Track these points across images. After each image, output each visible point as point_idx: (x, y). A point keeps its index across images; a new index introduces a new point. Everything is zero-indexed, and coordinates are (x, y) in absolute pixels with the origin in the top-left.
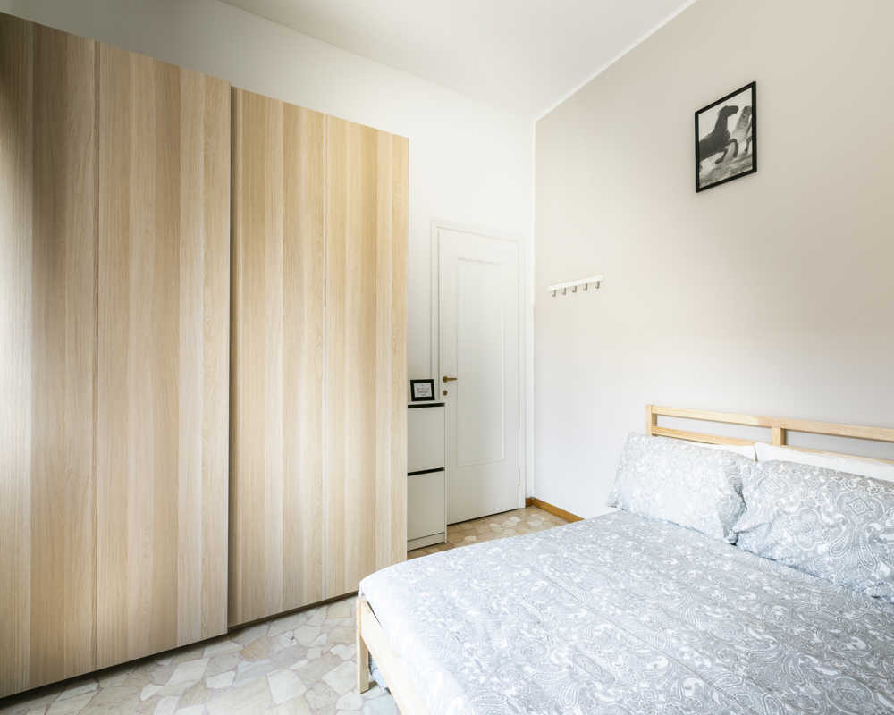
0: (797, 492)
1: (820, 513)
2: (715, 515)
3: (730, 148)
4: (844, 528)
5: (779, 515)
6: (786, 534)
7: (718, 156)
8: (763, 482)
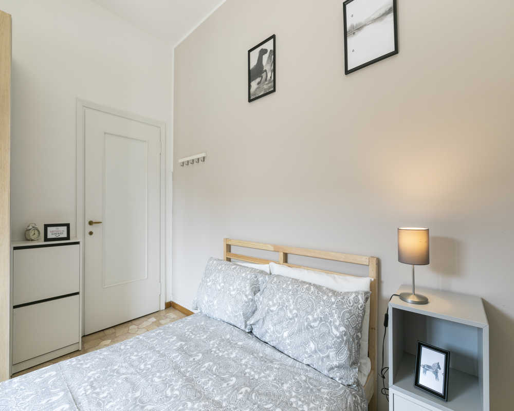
0: (278, 296)
1: (287, 310)
2: (241, 313)
3: (264, 75)
4: (296, 319)
5: (268, 313)
6: (270, 326)
7: (258, 80)
8: (265, 290)
